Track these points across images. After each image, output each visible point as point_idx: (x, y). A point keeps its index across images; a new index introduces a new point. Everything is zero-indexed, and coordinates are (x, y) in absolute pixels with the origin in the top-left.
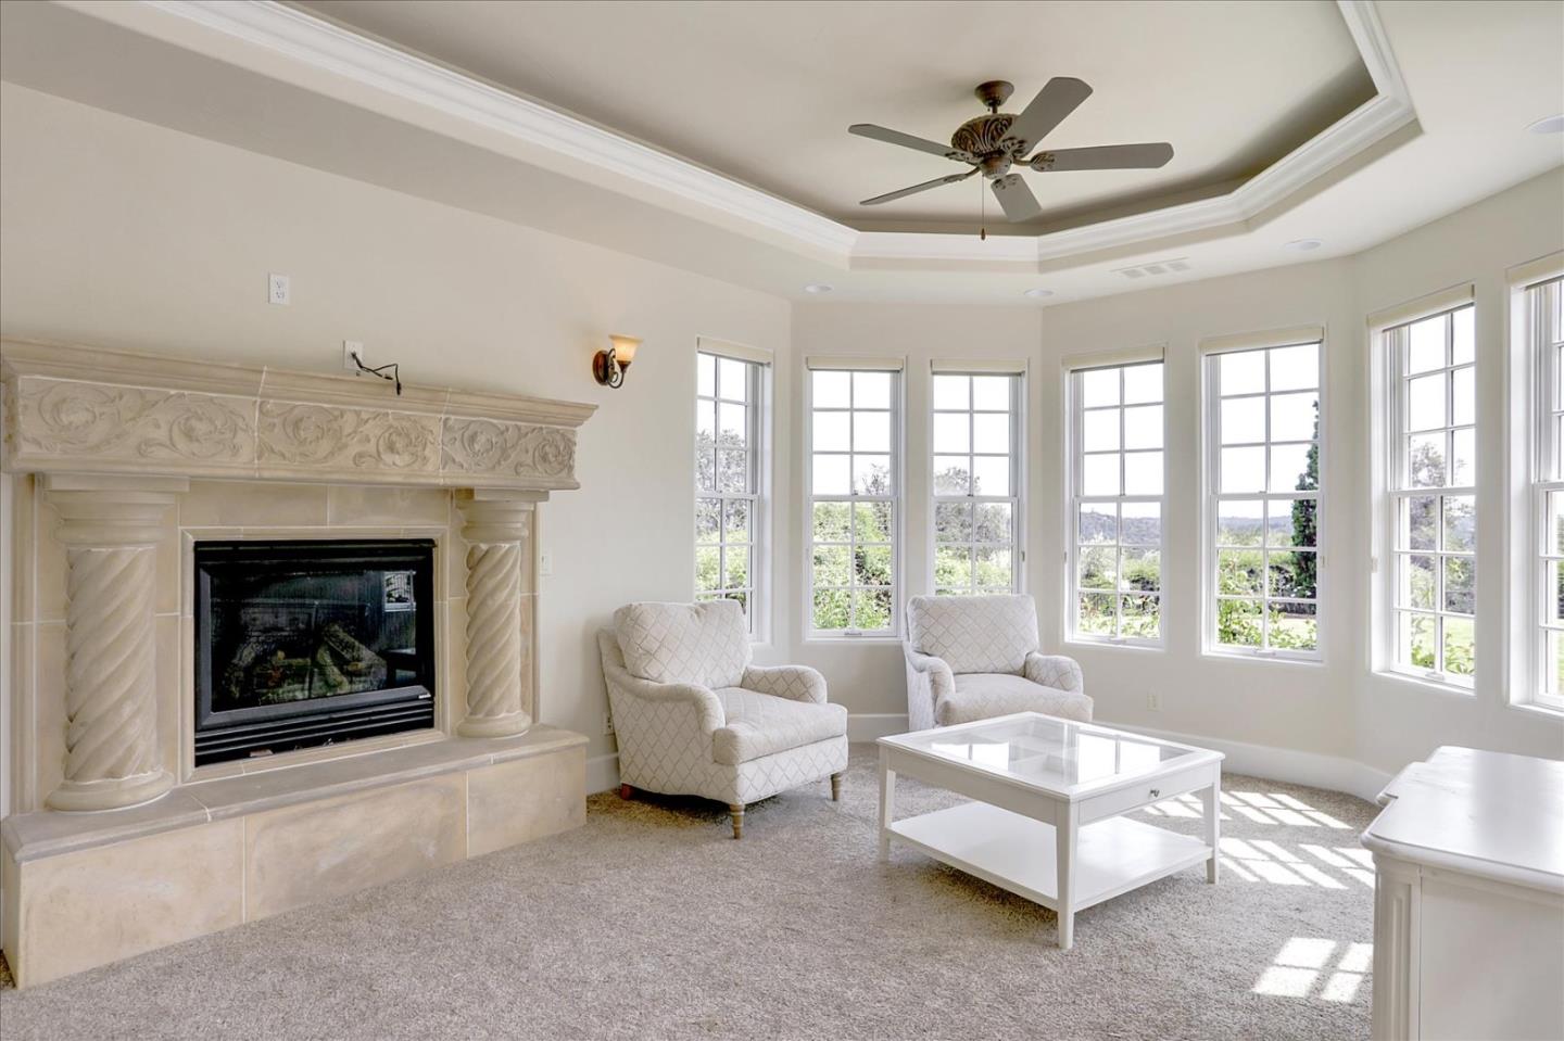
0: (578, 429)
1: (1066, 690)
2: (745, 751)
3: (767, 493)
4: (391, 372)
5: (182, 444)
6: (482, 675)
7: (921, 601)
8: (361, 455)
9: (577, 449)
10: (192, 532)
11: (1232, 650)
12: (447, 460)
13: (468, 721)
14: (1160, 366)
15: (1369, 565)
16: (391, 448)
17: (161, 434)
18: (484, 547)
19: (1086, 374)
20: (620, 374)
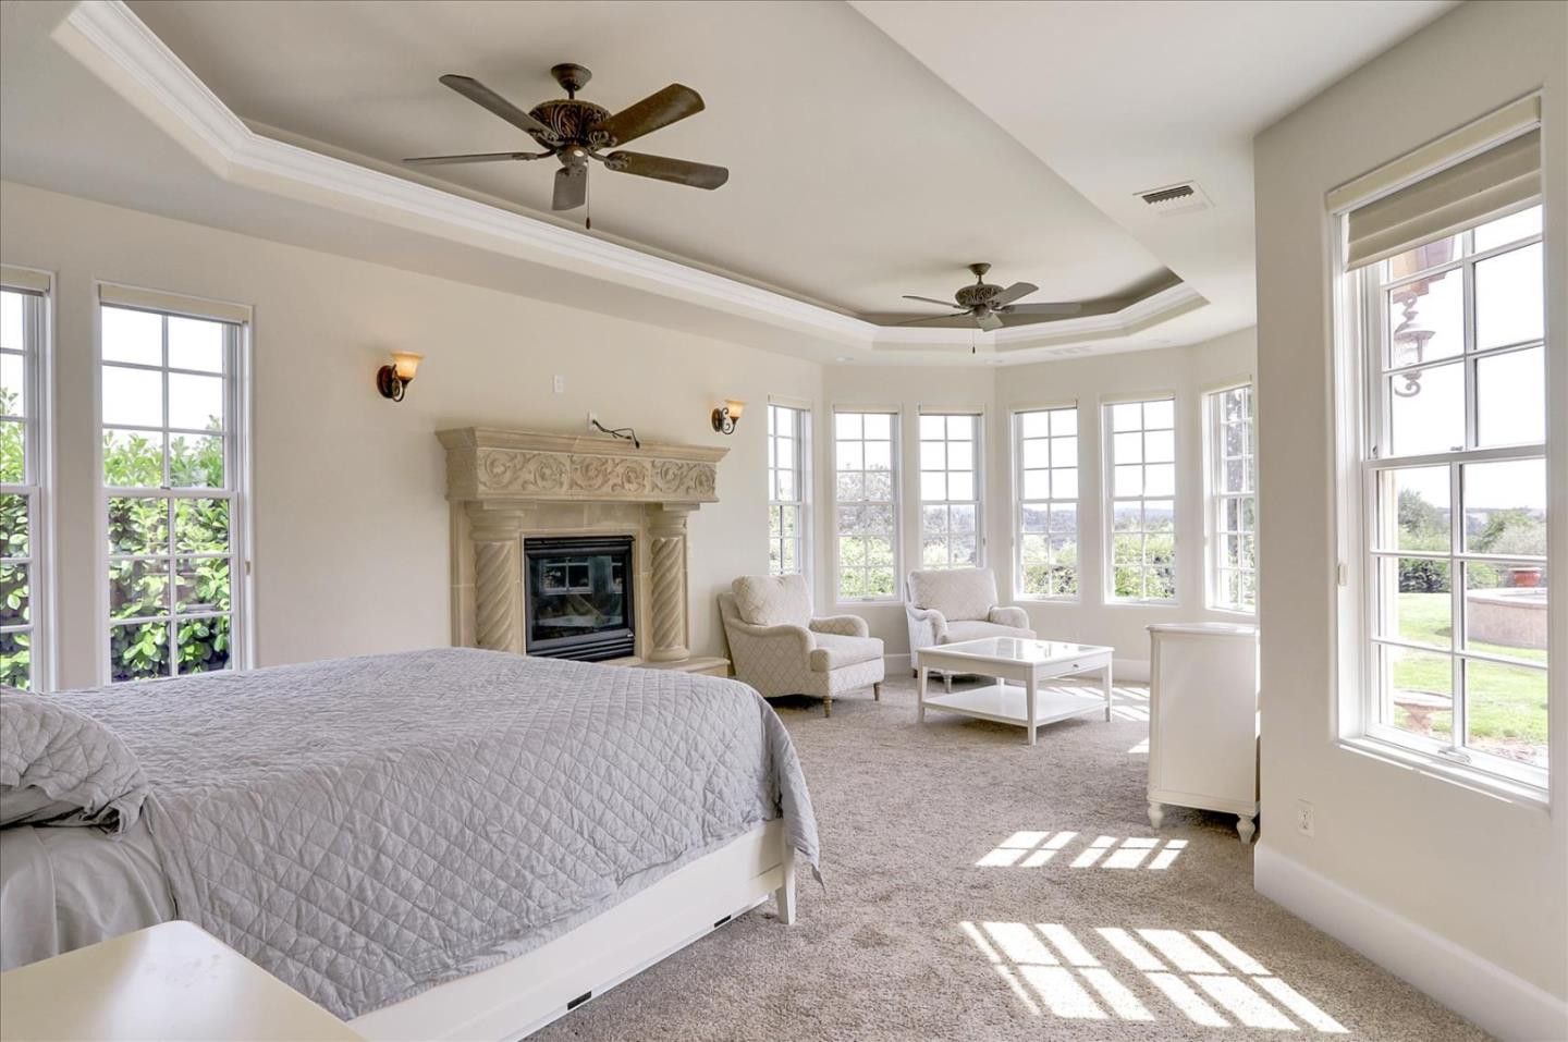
0: (718, 464)
1: (1016, 626)
2: (832, 663)
3: (810, 500)
4: (629, 433)
5: (539, 482)
6: (662, 623)
7: (918, 574)
8: (615, 485)
9: (717, 476)
10: (525, 533)
11: (1123, 600)
12: (654, 486)
13: (653, 651)
14: (1075, 411)
15: (1203, 542)
16: (629, 482)
17: (531, 477)
18: (663, 540)
19: (1025, 415)
20: (732, 426)
